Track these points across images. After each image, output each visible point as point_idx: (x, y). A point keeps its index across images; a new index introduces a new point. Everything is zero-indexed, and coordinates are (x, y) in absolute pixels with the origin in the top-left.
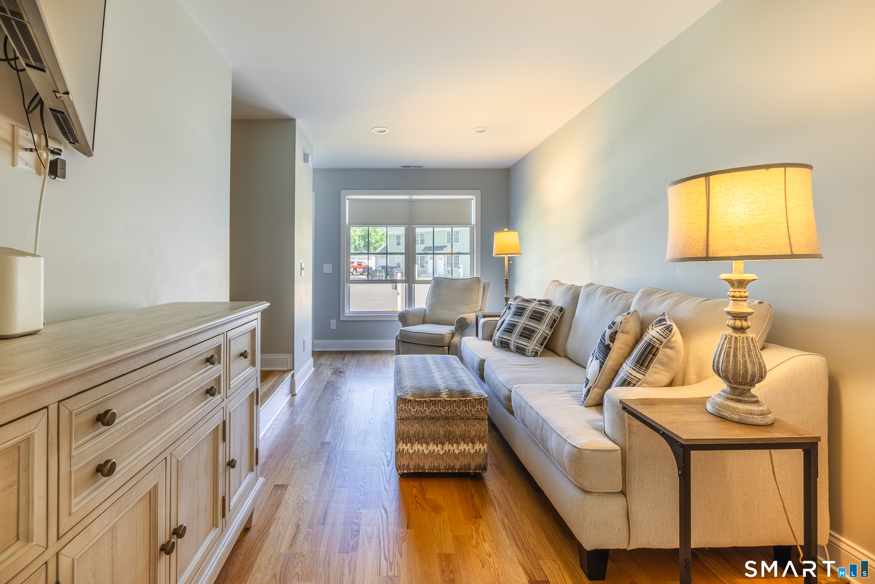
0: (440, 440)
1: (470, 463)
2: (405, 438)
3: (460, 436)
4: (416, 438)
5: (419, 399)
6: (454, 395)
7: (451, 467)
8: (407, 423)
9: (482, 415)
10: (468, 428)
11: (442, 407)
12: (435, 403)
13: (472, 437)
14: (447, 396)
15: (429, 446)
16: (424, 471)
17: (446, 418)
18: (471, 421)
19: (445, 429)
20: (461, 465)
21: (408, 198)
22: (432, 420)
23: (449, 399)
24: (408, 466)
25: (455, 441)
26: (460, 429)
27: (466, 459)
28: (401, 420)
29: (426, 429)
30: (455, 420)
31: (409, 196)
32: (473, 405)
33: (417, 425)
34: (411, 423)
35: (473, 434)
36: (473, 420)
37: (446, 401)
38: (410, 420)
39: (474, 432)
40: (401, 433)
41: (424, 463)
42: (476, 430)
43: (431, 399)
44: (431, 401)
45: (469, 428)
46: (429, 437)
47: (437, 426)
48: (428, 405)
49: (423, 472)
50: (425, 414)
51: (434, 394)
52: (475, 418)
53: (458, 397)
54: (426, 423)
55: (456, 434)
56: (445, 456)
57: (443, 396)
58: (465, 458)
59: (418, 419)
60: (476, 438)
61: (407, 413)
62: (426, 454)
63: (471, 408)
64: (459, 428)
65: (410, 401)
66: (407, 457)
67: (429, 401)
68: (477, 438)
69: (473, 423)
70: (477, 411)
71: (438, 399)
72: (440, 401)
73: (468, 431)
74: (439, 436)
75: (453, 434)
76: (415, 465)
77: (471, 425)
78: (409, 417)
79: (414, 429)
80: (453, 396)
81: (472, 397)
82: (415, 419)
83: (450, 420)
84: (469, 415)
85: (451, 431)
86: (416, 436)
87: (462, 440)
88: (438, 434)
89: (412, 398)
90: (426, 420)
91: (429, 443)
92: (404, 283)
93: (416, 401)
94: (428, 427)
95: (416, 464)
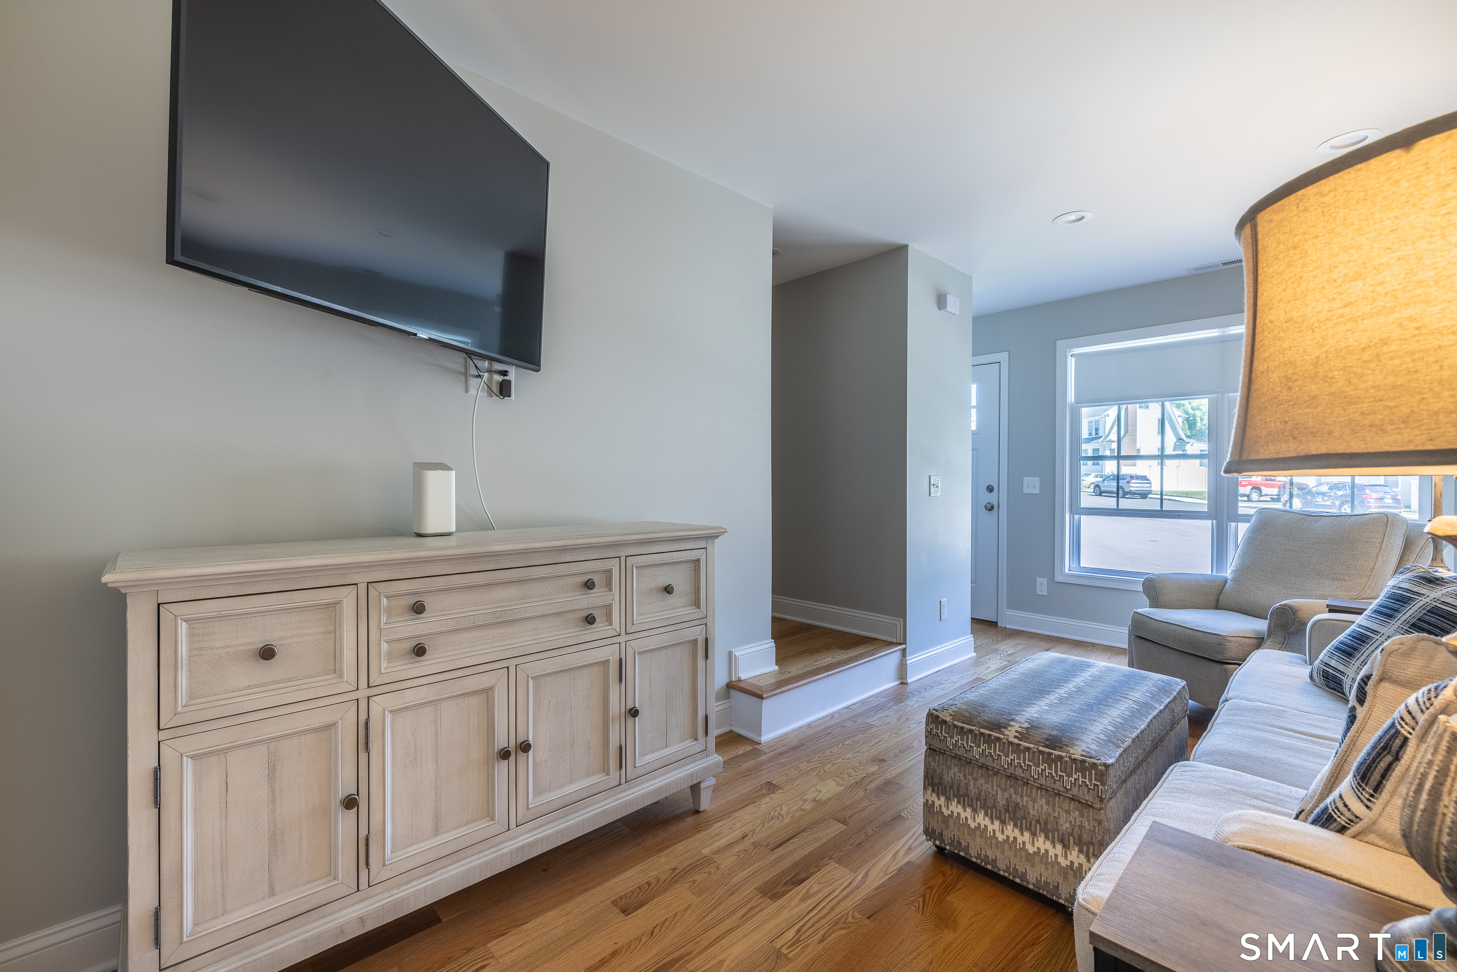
0: (998, 812)
1: (1058, 883)
2: (936, 784)
3: (1038, 821)
4: (954, 791)
5: (960, 724)
6: (1031, 737)
7: (1020, 873)
8: (939, 760)
9: (1087, 798)
10: (1054, 811)
11: (1002, 752)
12: (989, 740)
13: (1063, 834)
14: (1017, 734)
15: (976, 816)
16: (968, 857)
17: (1011, 777)
18: (1061, 799)
19: (1006, 795)
20: (1039, 879)
21: (1216, 334)
22: (984, 769)
23: (1016, 741)
24: (941, 834)
25: (1026, 826)
26: (1036, 807)
27: (1050, 871)
28: (931, 752)
29: (972, 782)
30: (1030, 786)
31: (1221, 330)
32: (1066, 768)
33: (956, 769)
34: (946, 761)
35: (1064, 828)
36: (1067, 800)
37: (1011, 743)
38: (945, 755)
39: (1067, 825)
40: (929, 773)
41: (968, 842)
42: (1071, 822)
43: (982, 730)
44: (982, 734)
45: (1057, 813)
46: (978, 799)
47: (992, 784)
48: (975, 738)
49: (966, 858)
50: (971, 754)
51: (993, 724)
52: (1071, 796)
53: (1037, 743)
54: (972, 771)
55: (1029, 813)
56: (1006, 846)
57: (1007, 732)
58: (1047, 869)
59: (960, 759)
60: (1071, 838)
61: (940, 742)
62: (972, 829)
63: (1062, 774)
64: (1038, 806)
65: (944, 722)
66: (940, 819)
67: (977, 732)
68: (1074, 840)
69: (1066, 807)
70: (1075, 784)
71: (994, 734)
72: (998, 739)
73: (1055, 817)
74: (996, 804)
75: (1022, 812)
76: (952, 839)
77: (1060, 807)
78: (945, 750)
79: (951, 774)
80: (1028, 738)
81: (1069, 753)
82: (955, 758)
83: (1019, 782)
84: (1058, 786)
85: (1019, 803)
86: (955, 788)
87: (1041, 830)
88: (995, 800)
89: (948, 719)
90: (973, 767)
91: (976, 809)
92: (1210, 519)
93: (956, 726)
94: (976, 780)
95: (954, 838)
